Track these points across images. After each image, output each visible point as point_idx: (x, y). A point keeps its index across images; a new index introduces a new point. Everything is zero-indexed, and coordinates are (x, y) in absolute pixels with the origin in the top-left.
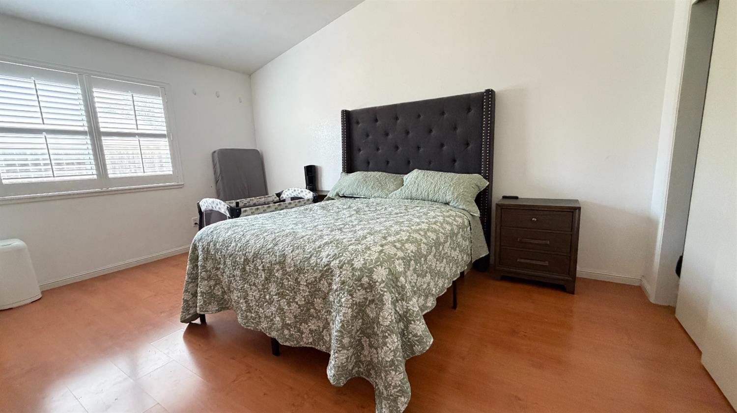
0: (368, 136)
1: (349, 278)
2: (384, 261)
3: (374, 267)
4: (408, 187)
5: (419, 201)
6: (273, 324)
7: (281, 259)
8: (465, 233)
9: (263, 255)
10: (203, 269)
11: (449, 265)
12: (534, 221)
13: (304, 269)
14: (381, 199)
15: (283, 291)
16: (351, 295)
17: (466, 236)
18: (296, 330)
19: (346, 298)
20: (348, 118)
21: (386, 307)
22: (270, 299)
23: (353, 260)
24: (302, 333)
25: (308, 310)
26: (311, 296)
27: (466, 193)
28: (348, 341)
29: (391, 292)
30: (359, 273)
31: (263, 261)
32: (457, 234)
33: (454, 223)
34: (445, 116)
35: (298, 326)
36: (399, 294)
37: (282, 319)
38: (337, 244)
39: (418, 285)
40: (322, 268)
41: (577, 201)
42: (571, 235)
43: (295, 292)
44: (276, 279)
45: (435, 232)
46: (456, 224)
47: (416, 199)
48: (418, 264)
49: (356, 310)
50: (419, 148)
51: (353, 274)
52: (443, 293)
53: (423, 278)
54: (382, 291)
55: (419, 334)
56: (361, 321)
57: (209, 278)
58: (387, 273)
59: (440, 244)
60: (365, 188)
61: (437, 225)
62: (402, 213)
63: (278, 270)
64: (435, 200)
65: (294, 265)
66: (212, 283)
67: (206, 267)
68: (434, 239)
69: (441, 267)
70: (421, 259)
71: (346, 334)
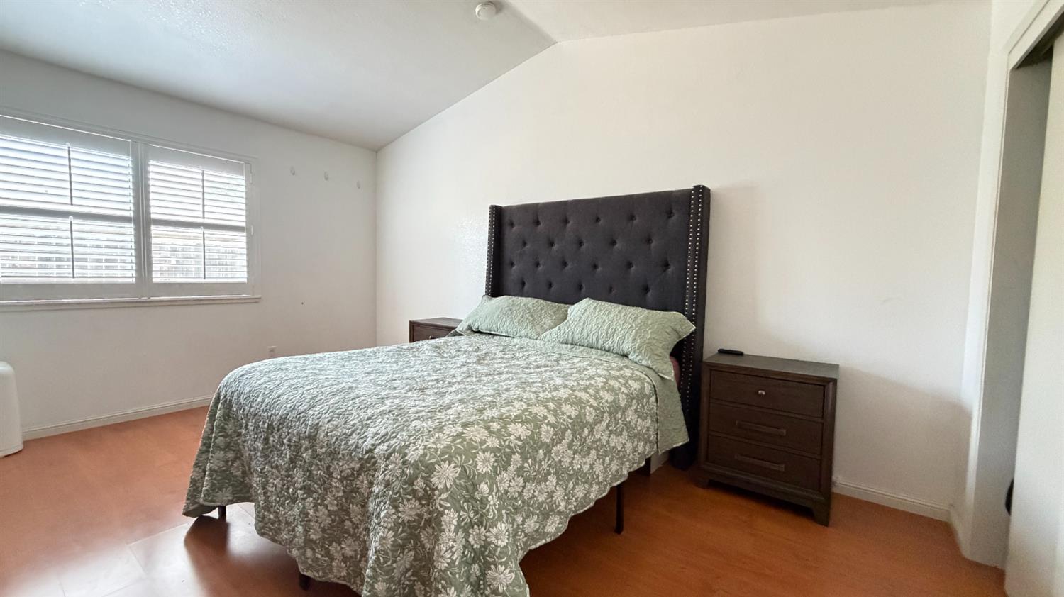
0: (525, 244)
1: (397, 477)
2: (458, 452)
3: (435, 463)
4: (570, 325)
5: (583, 348)
6: (295, 536)
7: (312, 431)
8: (643, 407)
9: (292, 421)
10: (220, 432)
11: (604, 460)
12: (761, 394)
13: (339, 453)
14: (529, 340)
15: (310, 485)
16: (396, 508)
17: (646, 411)
18: (323, 553)
19: (387, 512)
20: (499, 217)
21: (443, 536)
22: (293, 494)
23: (408, 446)
24: (332, 559)
25: (342, 521)
26: (346, 499)
27: (655, 341)
28: (385, 589)
29: (459, 509)
30: (412, 471)
31: (290, 431)
32: (624, 410)
33: (623, 389)
34: (635, 222)
35: (327, 546)
36: (476, 513)
37: (305, 530)
38: (398, 415)
39: (526, 495)
40: (362, 454)
41: (837, 367)
42: (823, 424)
43: (325, 489)
44: (302, 463)
45: (577, 404)
46: (626, 391)
47: (580, 345)
48: (530, 461)
49: (403, 535)
50: (595, 267)
51: (403, 471)
52: (586, 509)
53: (539, 483)
54: (441, 506)
55: (501, 591)
56: (412, 553)
57: (228, 447)
58: (457, 475)
59: (586, 424)
60: (508, 322)
61: (588, 393)
62: (547, 366)
63: (306, 449)
64: (607, 349)
65: (327, 444)
66: (231, 455)
67: (225, 429)
68: (573, 416)
69: (585, 463)
70: (537, 451)
71: (381, 574)
